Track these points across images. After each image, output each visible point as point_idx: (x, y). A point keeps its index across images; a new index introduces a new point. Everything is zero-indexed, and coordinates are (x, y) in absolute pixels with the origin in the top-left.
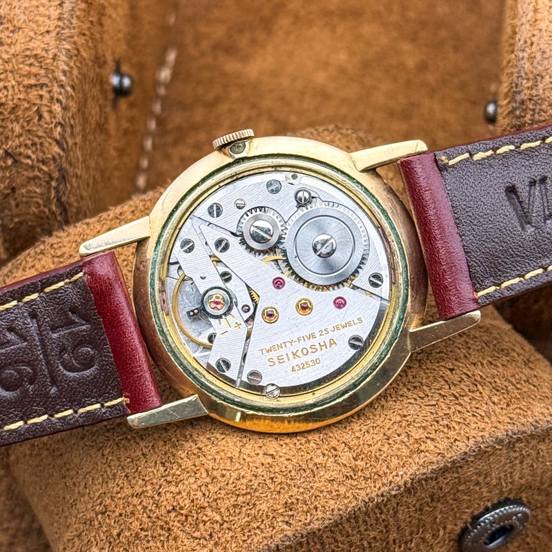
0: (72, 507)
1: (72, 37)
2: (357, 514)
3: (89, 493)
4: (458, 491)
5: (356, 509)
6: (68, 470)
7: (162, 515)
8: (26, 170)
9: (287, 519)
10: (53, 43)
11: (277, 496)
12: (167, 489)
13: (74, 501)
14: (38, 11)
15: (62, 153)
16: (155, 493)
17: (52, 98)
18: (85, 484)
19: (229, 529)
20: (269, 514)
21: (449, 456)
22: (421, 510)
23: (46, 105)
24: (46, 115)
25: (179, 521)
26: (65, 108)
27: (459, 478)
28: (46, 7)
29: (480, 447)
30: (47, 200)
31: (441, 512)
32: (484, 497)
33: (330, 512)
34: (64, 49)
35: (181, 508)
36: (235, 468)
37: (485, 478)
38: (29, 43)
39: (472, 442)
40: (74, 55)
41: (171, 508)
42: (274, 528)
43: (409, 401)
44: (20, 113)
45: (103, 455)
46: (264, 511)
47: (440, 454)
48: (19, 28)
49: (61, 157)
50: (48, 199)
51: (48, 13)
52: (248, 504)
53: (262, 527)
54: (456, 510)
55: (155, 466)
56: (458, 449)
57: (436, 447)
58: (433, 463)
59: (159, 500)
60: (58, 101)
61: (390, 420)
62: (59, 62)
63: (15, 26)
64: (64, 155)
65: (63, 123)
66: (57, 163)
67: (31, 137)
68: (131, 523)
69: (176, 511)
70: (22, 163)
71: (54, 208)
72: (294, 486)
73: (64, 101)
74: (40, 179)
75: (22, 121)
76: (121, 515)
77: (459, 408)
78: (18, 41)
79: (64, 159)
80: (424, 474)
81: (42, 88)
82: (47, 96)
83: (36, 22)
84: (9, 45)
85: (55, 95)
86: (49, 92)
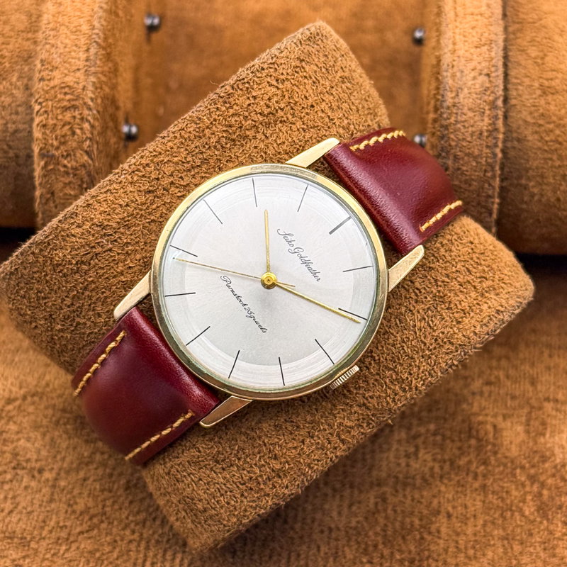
1: (96, 73)
8: (63, 176)
10: (82, 77)
15: (90, 162)
23: (79, 125)
24: (78, 131)
26: (92, 126)
28: (77, 52)
34: (91, 81)
38: (64, 78)
40: (99, 87)
48: (57, 68)
49: (90, 165)
51: (77, 56)
60: (87, 120)
62: (88, 92)
63: (53, 67)
64: (92, 164)
65: (91, 137)
66: (87, 170)
73: (92, 121)
78: (56, 77)
79: (91, 167)
81: (74, 111)
82: (79, 117)
83: (70, 63)
84: (49, 80)
85: (85, 116)
86: (81, 114)
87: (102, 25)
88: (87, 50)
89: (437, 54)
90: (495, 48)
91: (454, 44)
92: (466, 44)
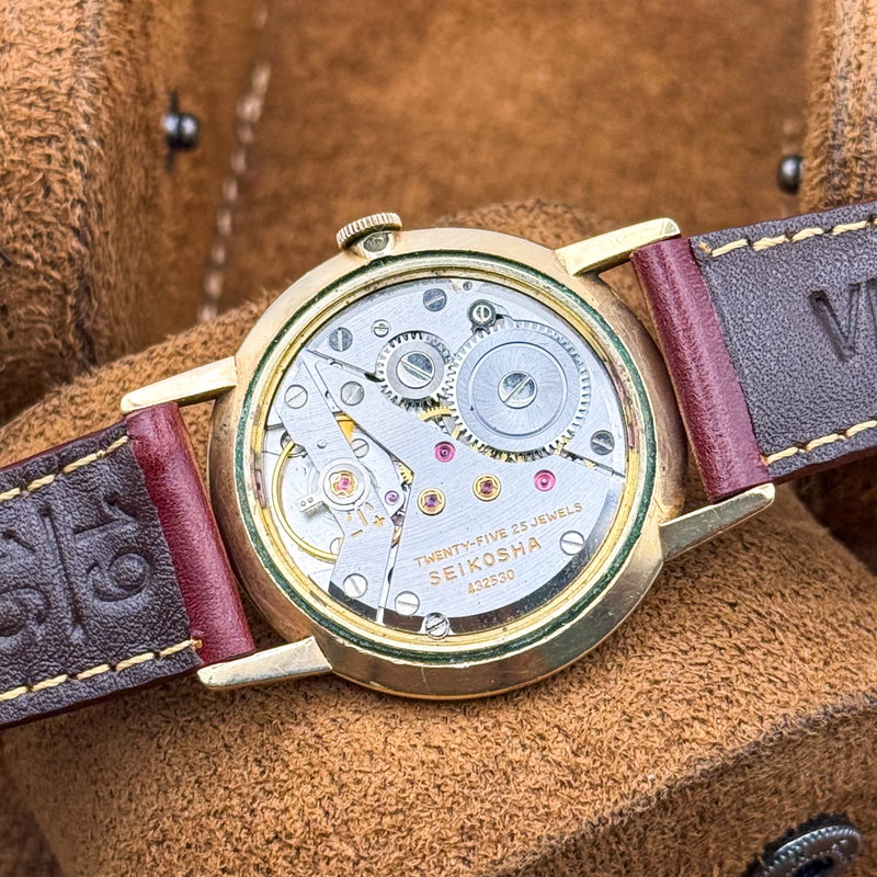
0: (108, 831)
1: (98, 59)
2: (579, 844)
3: (136, 810)
4: (744, 805)
5: (578, 837)
6: (101, 770)
7: (257, 848)
8: (26, 277)
9: (464, 853)
10: (67, 68)
11: (447, 817)
12: (264, 804)
13: (111, 822)
14: (43, 16)
15: (83, 249)
16: (245, 810)
17: (66, 160)
18: (130, 794)
19: (368, 870)
20: (434, 845)
21: (729, 748)
22: (684, 836)
23: (57, 172)
24: (57, 187)
25: (285, 858)
26: (88, 177)
27: (746, 784)
28: (56, 9)
29: (781, 733)
30: (60, 326)
31: (716, 839)
32: (787, 814)
33: (535, 842)
34: (86, 78)
35: (289, 836)
36: (378, 768)
37: (788, 783)
38: (29, 70)
39: (767, 724)
40: (102, 89)
41: (272, 835)
42: (443, 868)
43: (664, 657)
44: (14, 184)
45: (159, 747)
46: (426, 840)
47: (714, 744)
48: (12, 45)
49: (82, 257)
50: (62, 325)
51: (59, 20)
52: (399, 829)
53: (424, 866)
54: (740, 835)
55: (246, 765)
56: (745, 737)
57: (708, 733)
58: (704, 760)
59: (251, 823)
60: (77, 164)
61: (632, 688)
62: (78, 101)
63: (4, 41)
64: (88, 253)
65: (85, 200)
66: (76, 267)
67: (32, 223)
68: (206, 860)
69: (281, 839)
70: (19, 266)
71: (71, 339)
72: (476, 799)
73: (86, 164)
74: (49, 292)
75: (17, 197)
76: (189, 846)
77: (746, 668)
78: (11, 67)
79: (87, 260)
80: (689, 778)
81: (49, 143)
82: (59, 156)
83: (39, 34)
85: (72, 155)
86: (62, 150)
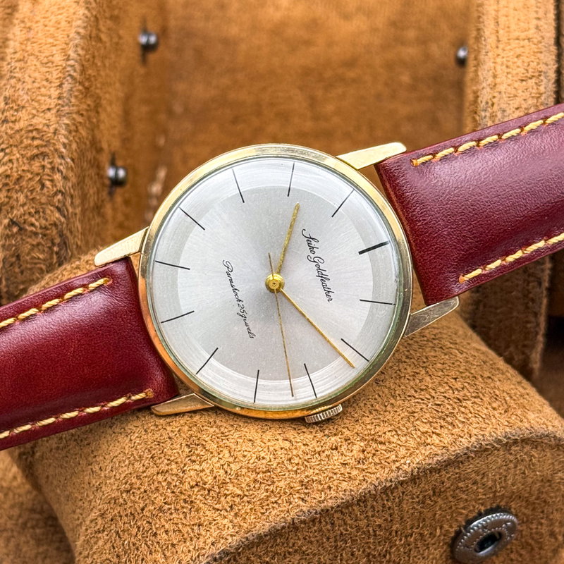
1: (71, 114)
8: (30, 237)
10: (53, 119)
14: (40, 92)
15: (63, 219)
23: (48, 175)
24: (48, 183)
26: (65, 178)
28: (47, 88)
30: (50, 265)
34: (64, 124)
38: (32, 120)
40: (73, 130)
44: (24, 183)
48: (23, 107)
49: (62, 224)
51: (49, 93)
60: (59, 171)
62: (60, 136)
63: (19, 105)
64: (65, 221)
65: (63, 190)
66: (59, 229)
67: (34, 205)
70: (26, 230)
73: (64, 171)
74: (43, 245)
75: (26, 190)
78: (22, 119)
79: (64, 226)
81: (43, 160)
82: (49, 166)
83: (38, 101)
84: (14, 122)
85: (56, 166)
86: (51, 163)
87: (79, 55)
88: (60, 86)
89: (475, 88)
90: (545, 81)
91: (495, 76)
92: (510, 76)
